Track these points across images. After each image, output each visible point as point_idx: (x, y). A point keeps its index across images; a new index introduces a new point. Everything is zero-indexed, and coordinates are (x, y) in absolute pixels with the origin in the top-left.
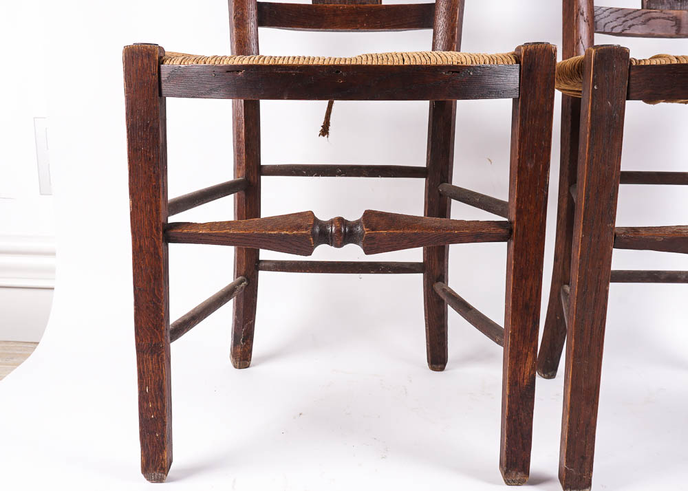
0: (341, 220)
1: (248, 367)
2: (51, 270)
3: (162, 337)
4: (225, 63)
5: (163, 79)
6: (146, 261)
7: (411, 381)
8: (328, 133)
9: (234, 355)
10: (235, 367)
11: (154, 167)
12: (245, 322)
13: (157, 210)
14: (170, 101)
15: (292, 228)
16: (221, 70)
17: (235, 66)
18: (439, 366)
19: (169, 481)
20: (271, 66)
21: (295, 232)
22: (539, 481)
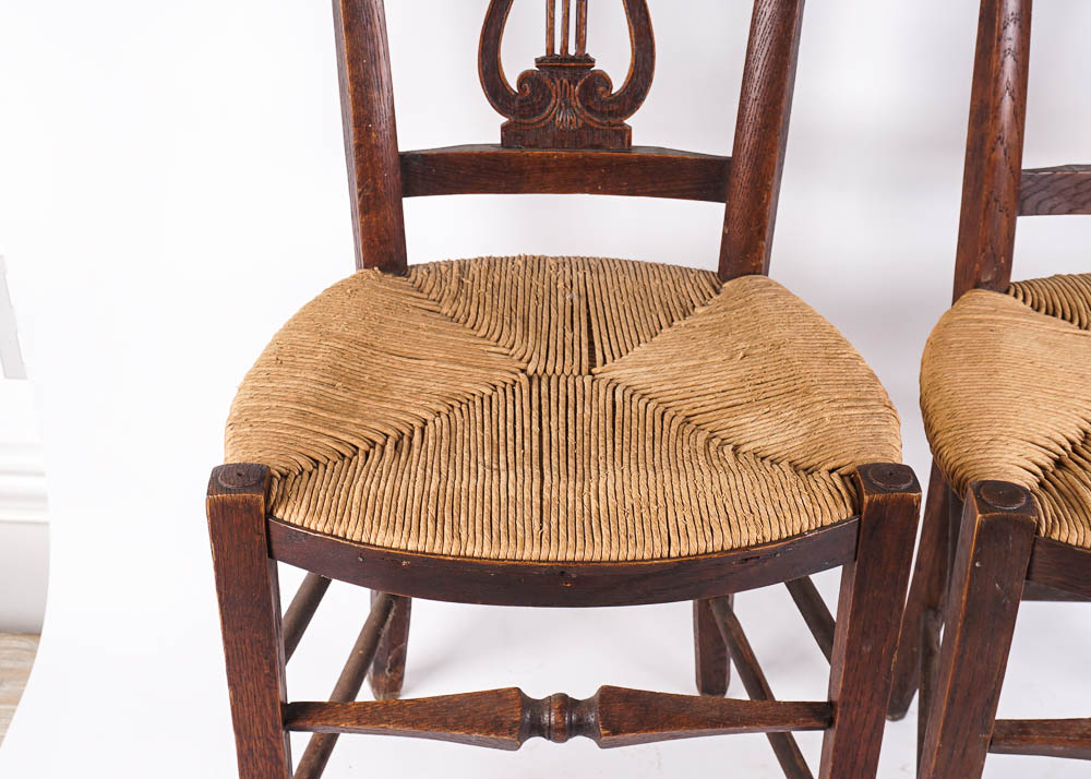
0: (564, 699)
2: (40, 499)
5: (273, 538)
12: (393, 646)
17: (397, 553)
21: (493, 736)
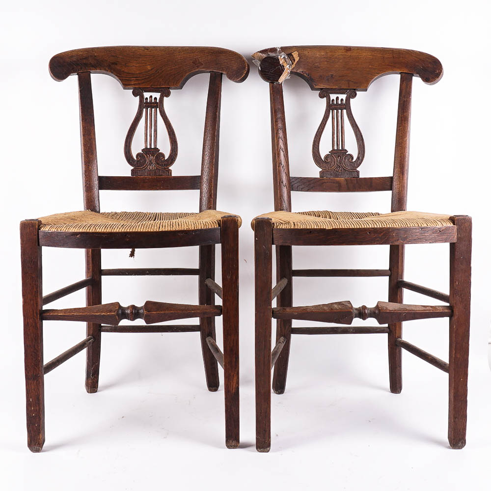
0: (133, 307)
1: (96, 392)
3: (39, 371)
4: (71, 231)
5: (40, 237)
6: (31, 330)
7: (194, 398)
8: (134, 256)
9: (87, 384)
10: (88, 392)
11: (35, 281)
12: (93, 363)
13: (37, 304)
14: (44, 249)
15: (107, 311)
16: (69, 234)
17: (75, 232)
18: (213, 388)
19: (42, 452)
20: (93, 233)
21: (108, 314)
22: (245, 446)
